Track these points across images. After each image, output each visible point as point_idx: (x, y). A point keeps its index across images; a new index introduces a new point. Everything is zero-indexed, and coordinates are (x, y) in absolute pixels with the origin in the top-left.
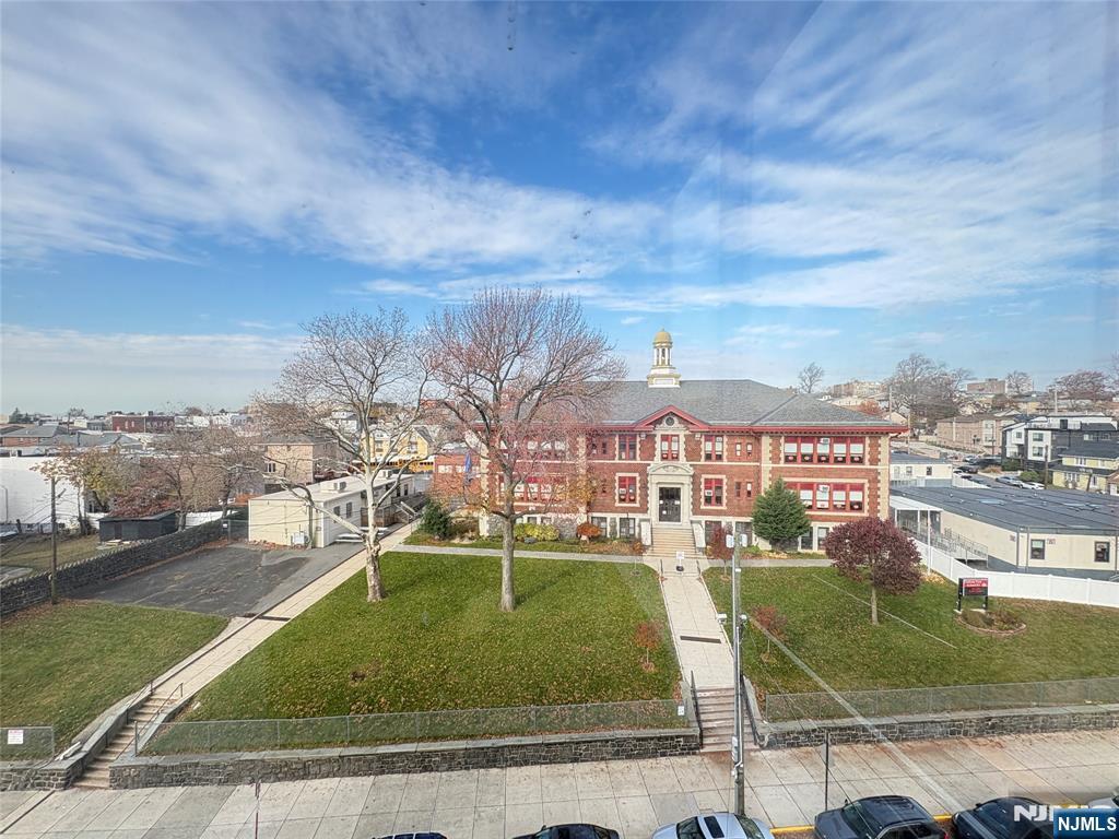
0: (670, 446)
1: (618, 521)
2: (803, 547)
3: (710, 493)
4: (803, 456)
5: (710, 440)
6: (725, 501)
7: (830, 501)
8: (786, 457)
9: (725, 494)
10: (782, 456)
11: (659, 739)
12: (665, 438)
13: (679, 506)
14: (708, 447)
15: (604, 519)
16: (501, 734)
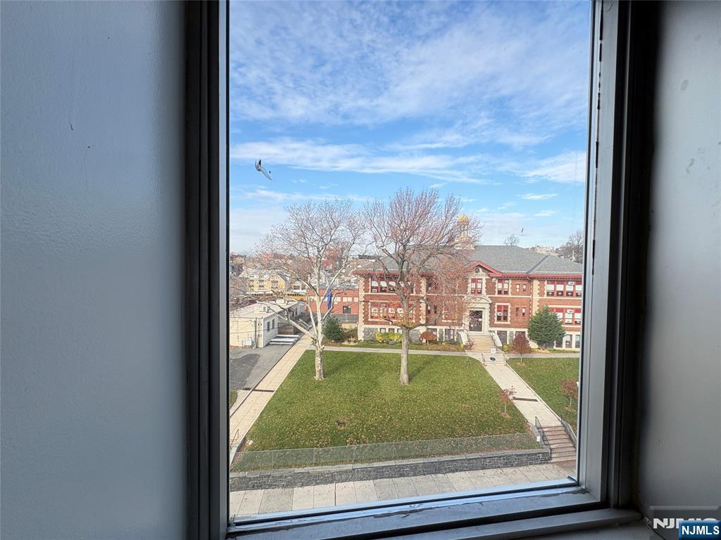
0: (476, 286)
1: (444, 330)
2: (557, 346)
3: (501, 314)
4: (558, 292)
5: (501, 282)
6: (509, 319)
7: (573, 319)
8: (548, 293)
9: (509, 315)
10: (546, 292)
11: (529, 455)
12: (474, 281)
13: (481, 322)
14: (499, 286)
15: (435, 330)
16: (440, 455)
